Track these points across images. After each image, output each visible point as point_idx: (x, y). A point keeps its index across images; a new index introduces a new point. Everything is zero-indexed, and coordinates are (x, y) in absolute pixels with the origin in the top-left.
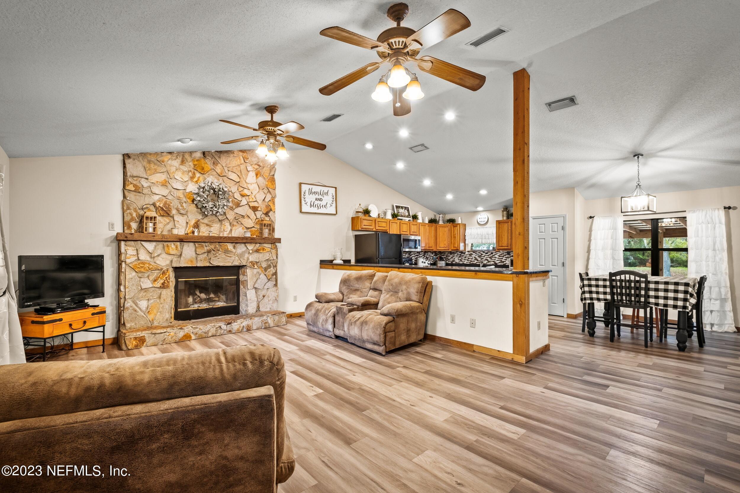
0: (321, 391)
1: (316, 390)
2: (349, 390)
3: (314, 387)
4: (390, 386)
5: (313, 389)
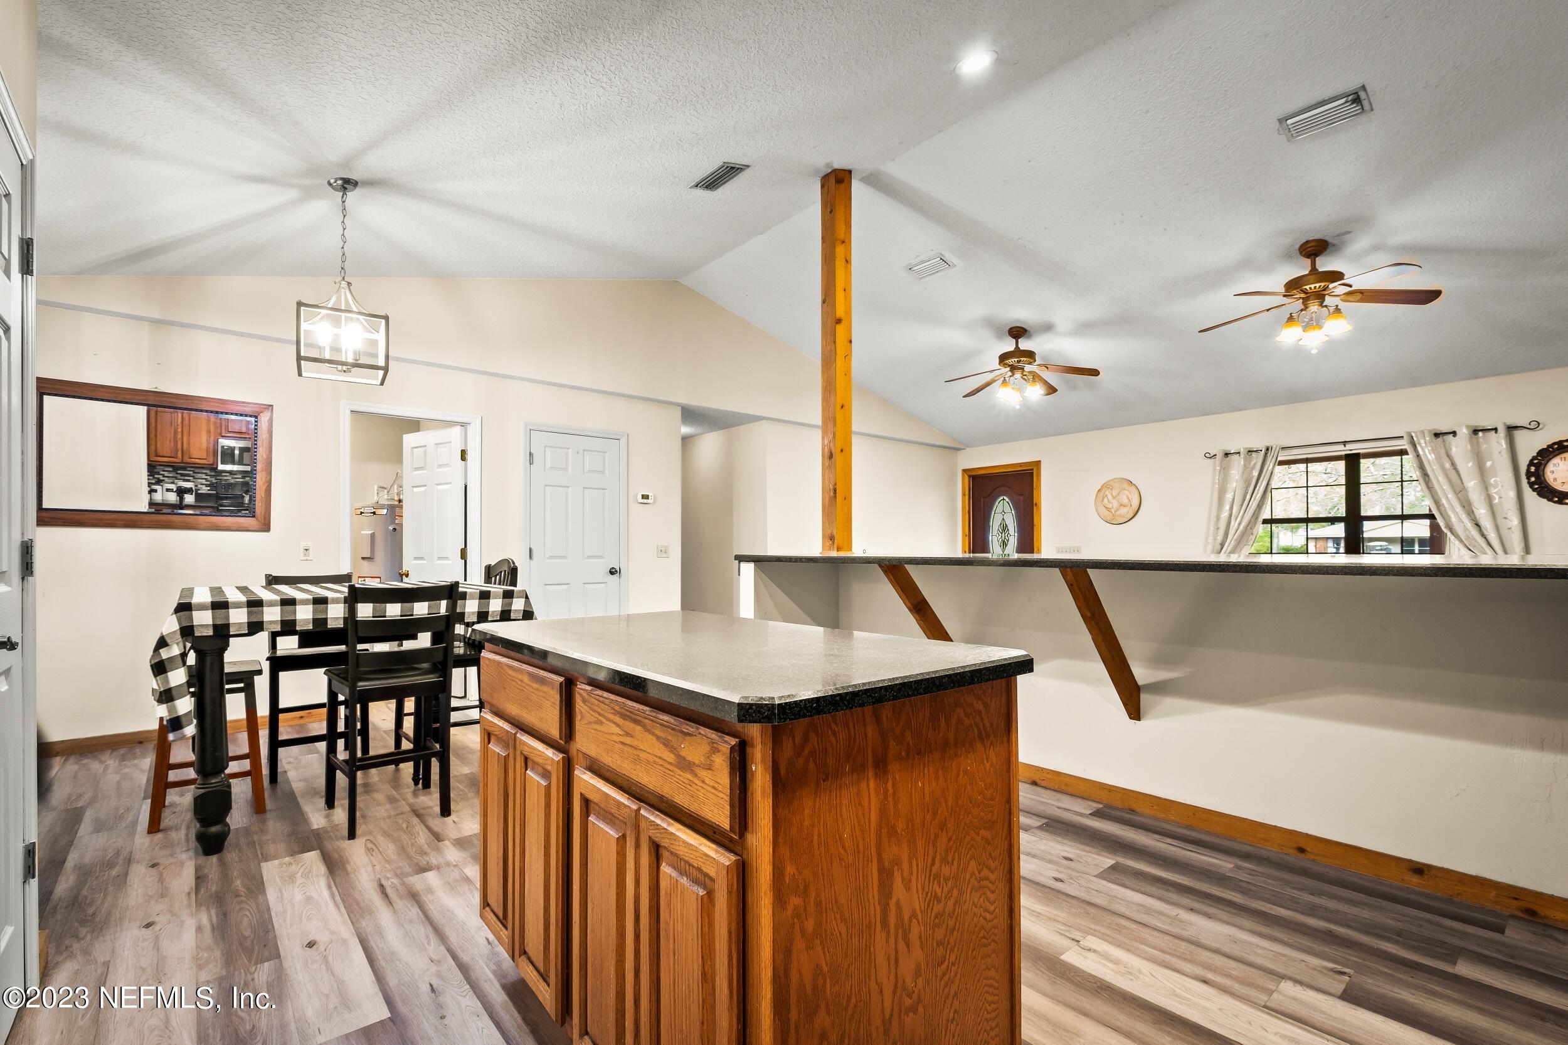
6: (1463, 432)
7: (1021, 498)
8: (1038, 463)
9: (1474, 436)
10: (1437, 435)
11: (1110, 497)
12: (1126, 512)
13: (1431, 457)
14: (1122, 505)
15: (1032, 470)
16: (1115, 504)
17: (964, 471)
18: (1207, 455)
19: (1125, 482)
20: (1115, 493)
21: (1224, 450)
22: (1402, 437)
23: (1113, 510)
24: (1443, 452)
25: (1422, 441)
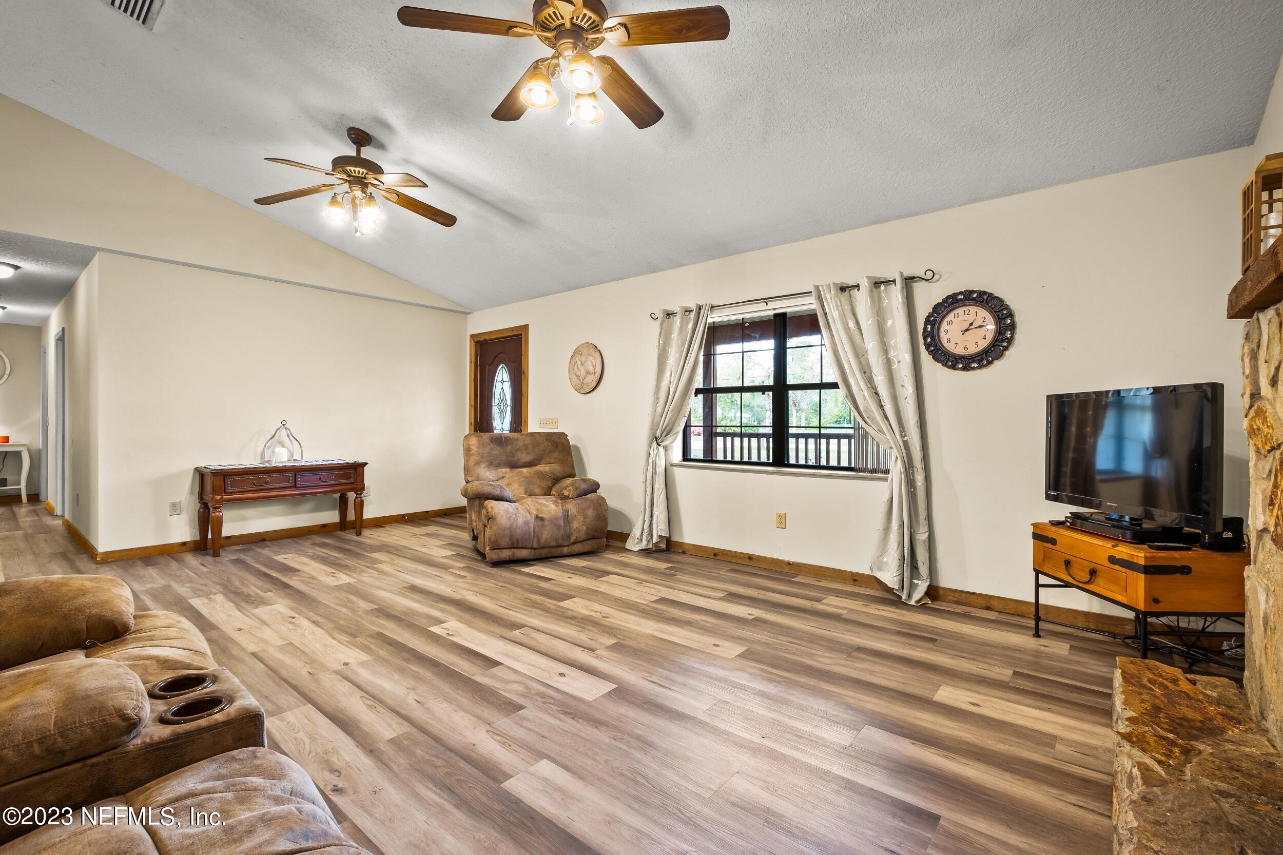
0: (433, 629)
1: (441, 630)
2: (380, 634)
3: (444, 635)
4: (291, 643)
5: (448, 632)
6: (865, 284)
7: (515, 365)
8: (526, 327)
9: (874, 289)
10: (843, 289)
11: (579, 363)
12: (591, 380)
13: (835, 314)
14: (588, 373)
15: (521, 335)
16: (583, 373)
17: (472, 336)
18: (653, 315)
19: (591, 346)
20: (583, 359)
21: (665, 311)
22: (811, 292)
23: (581, 378)
24: (847, 308)
25: (828, 296)
